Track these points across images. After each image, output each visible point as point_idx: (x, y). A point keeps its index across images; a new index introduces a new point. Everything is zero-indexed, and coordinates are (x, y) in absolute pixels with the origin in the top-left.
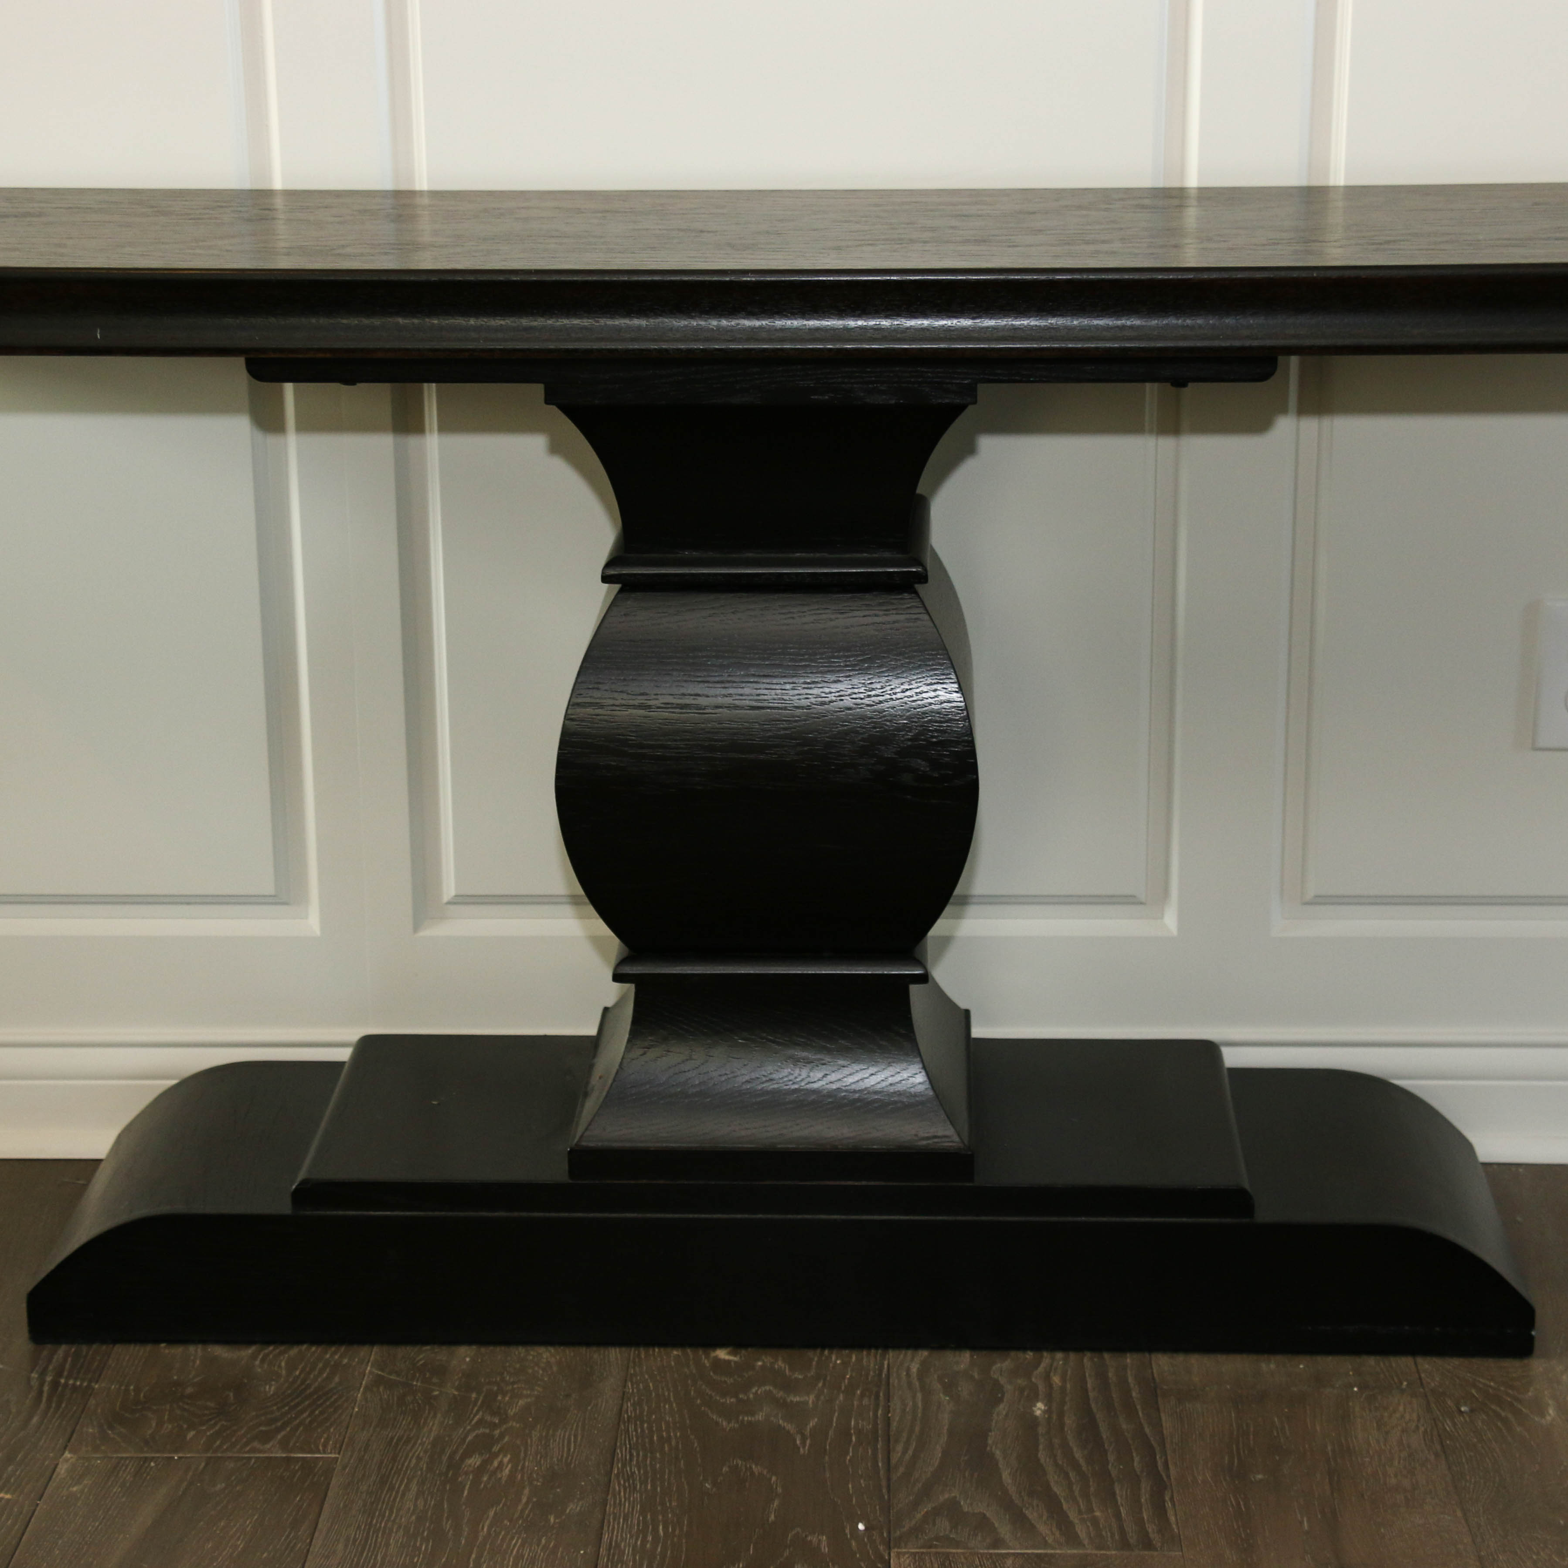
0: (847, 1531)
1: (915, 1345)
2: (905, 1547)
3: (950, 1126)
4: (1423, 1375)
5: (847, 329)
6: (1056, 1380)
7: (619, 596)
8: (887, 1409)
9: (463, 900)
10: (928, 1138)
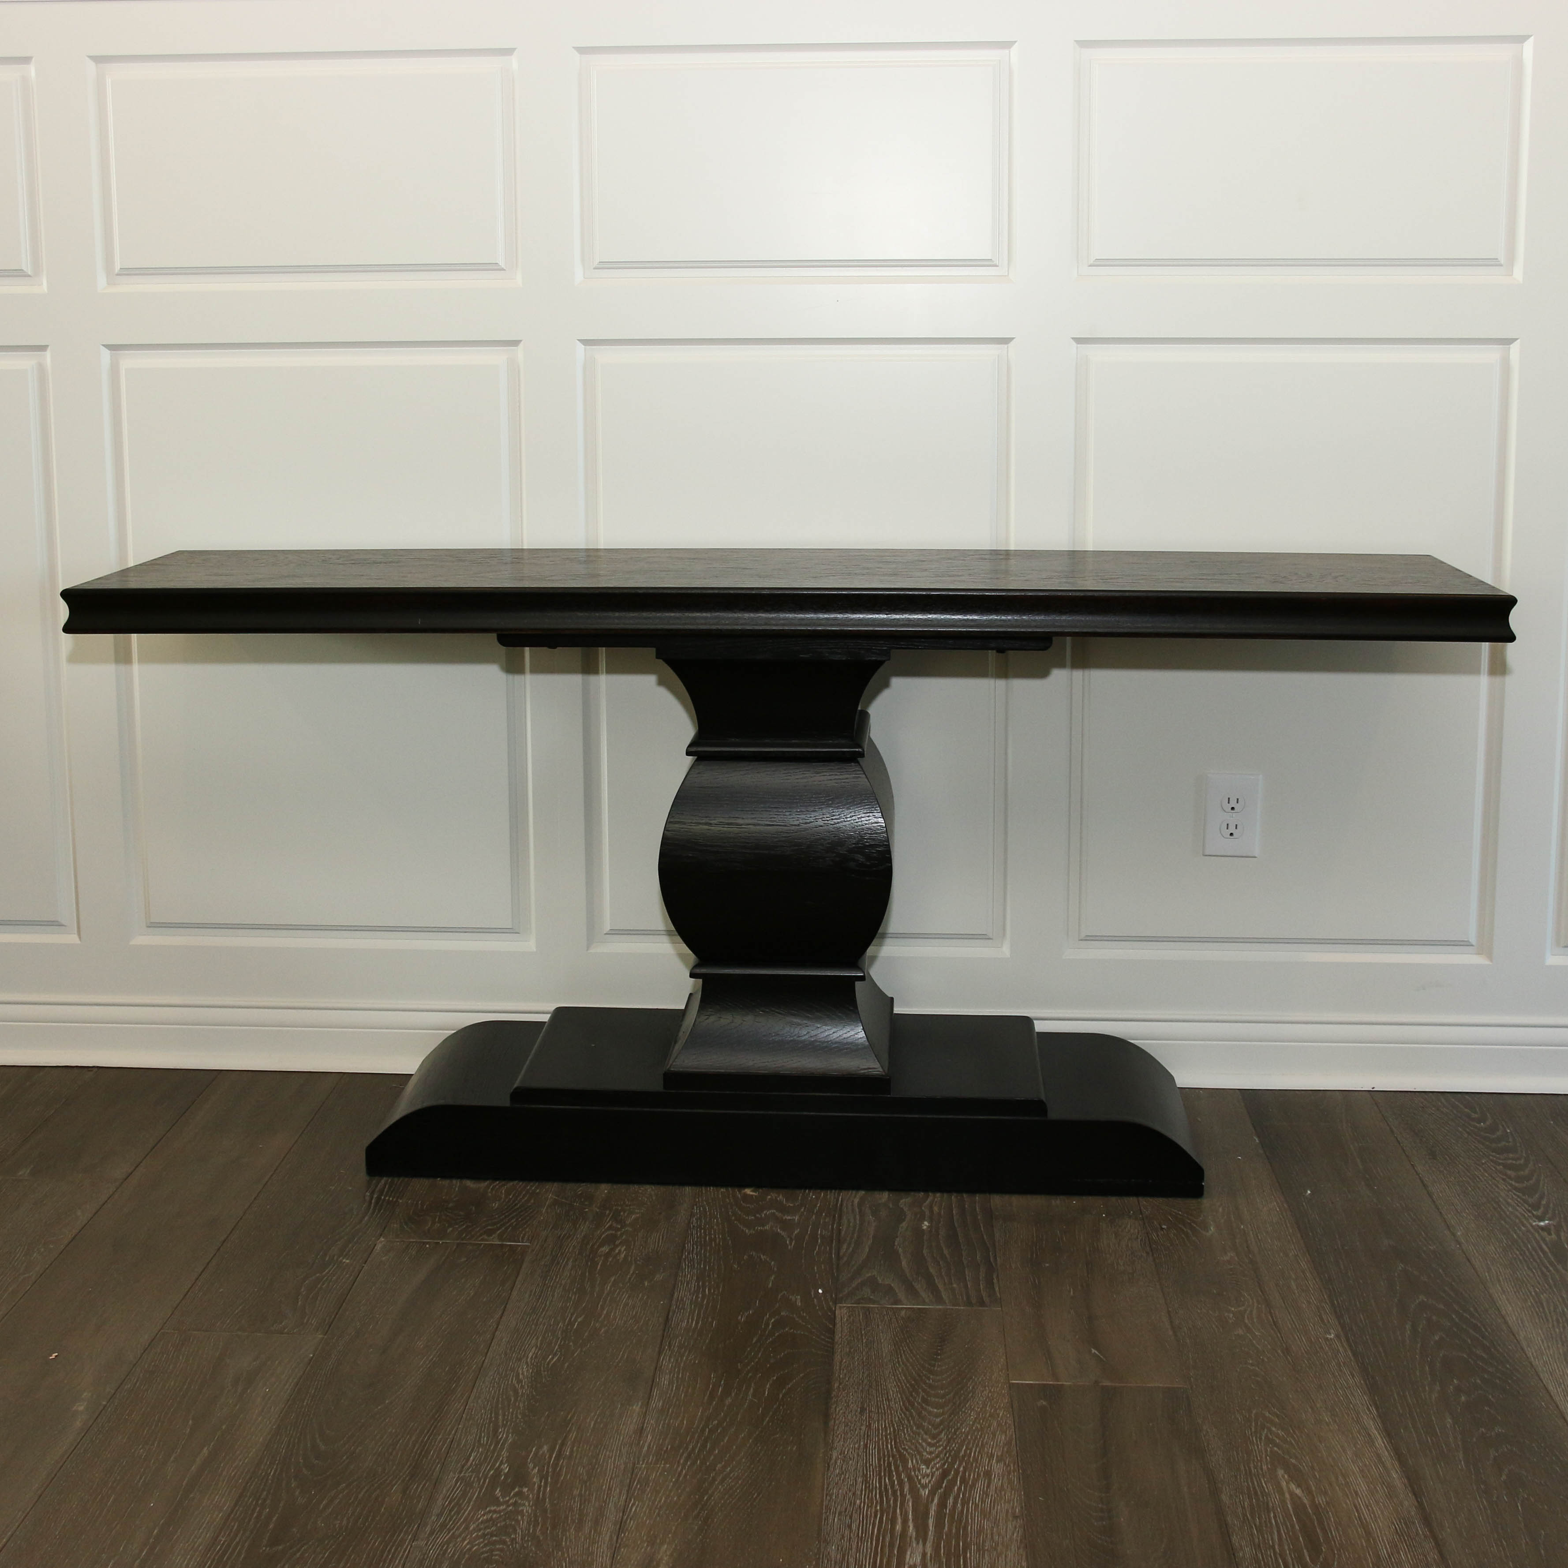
0: (812, 1293)
1: (858, 1188)
2: (845, 1303)
3: (878, 1063)
4: (1142, 1208)
5: (818, 619)
6: (936, 1209)
7: (696, 763)
8: (839, 1224)
9: (614, 932)
10: (865, 1069)
